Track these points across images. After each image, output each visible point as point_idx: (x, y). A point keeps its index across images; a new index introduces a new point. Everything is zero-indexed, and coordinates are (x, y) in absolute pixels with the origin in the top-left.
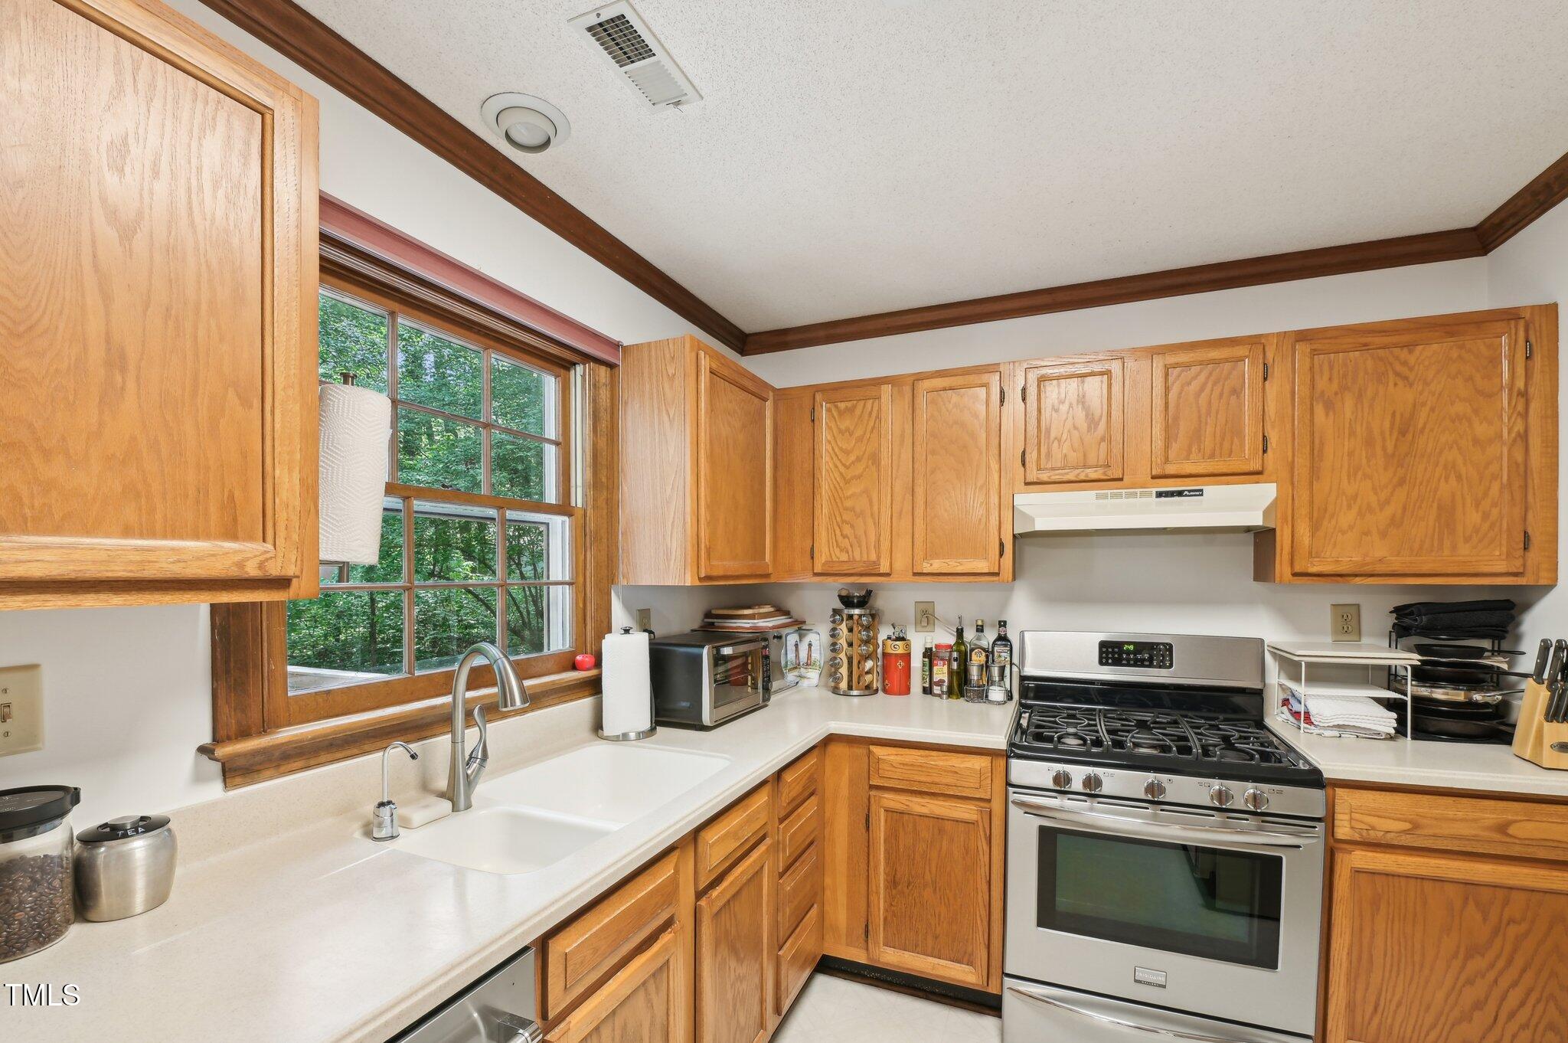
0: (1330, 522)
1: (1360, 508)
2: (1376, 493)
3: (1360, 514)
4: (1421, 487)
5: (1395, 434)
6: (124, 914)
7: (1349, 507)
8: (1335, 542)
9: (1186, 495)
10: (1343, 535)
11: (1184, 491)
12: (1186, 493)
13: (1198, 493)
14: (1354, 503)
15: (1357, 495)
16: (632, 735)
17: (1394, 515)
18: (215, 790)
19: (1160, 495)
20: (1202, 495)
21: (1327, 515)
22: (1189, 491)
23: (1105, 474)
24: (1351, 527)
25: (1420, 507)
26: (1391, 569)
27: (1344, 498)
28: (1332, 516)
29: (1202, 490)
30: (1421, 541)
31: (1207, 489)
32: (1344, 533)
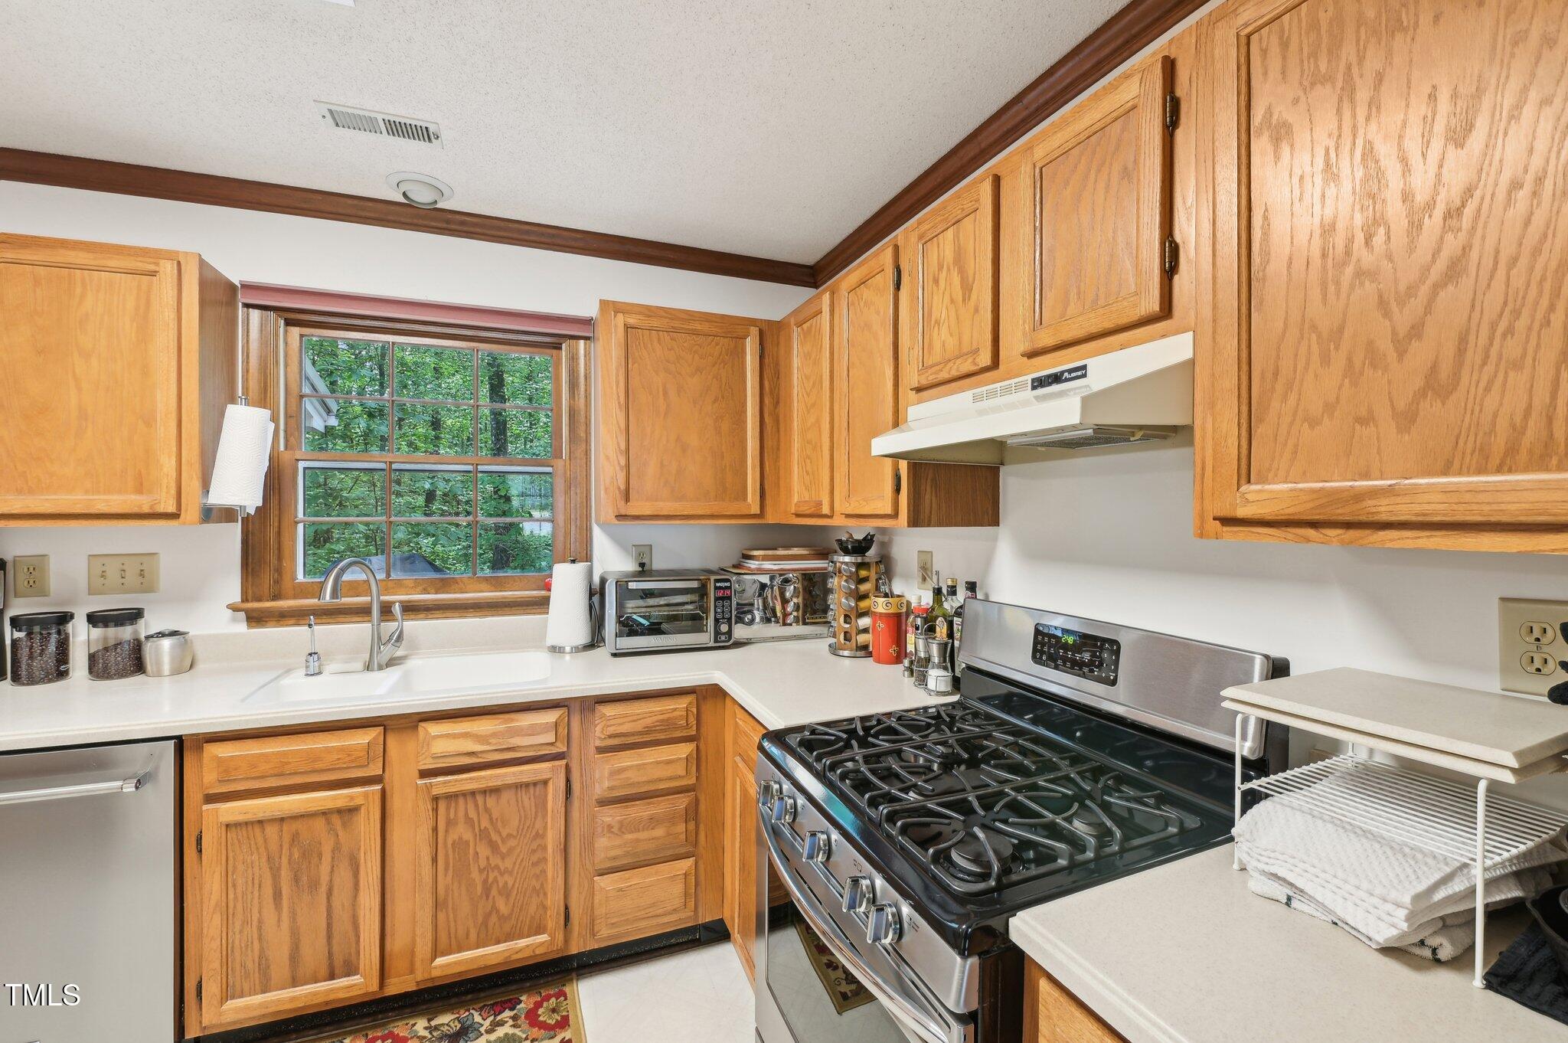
0: (1285, 398)
1: (1350, 360)
2: (1387, 314)
3: (1350, 371)
4: (1514, 272)
5: (1437, 145)
6: (159, 674)
7: (1326, 360)
8: (1296, 446)
9: (1067, 380)
10: (1312, 427)
11: (1062, 373)
12: (1066, 375)
13: (1079, 373)
14: (1337, 348)
15: (1341, 330)
16: (568, 649)
17: (1434, 368)
18: (242, 627)
19: (1039, 383)
20: (1084, 376)
21: (1279, 387)
22: (1070, 371)
23: (974, 363)
24: (1330, 408)
25: (1510, 331)
26: (1417, 508)
27: (1314, 337)
28: (1289, 386)
29: (1084, 367)
30: (1513, 427)
31: (1092, 364)
32: (1313, 423)
